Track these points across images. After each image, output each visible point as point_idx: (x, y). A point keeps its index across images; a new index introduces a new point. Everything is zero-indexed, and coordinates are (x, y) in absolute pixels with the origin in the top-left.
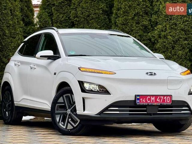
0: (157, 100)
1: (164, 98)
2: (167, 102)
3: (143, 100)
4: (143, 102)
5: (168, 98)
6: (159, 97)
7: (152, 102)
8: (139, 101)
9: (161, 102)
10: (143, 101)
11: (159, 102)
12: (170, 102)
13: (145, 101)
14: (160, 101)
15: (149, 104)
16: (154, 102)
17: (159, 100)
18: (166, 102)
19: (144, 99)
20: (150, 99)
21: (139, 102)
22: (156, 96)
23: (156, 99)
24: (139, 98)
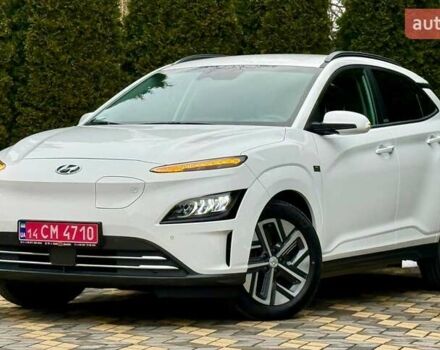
0: (65, 235)
3: (32, 232)
12: (94, 240)
20: (47, 232)
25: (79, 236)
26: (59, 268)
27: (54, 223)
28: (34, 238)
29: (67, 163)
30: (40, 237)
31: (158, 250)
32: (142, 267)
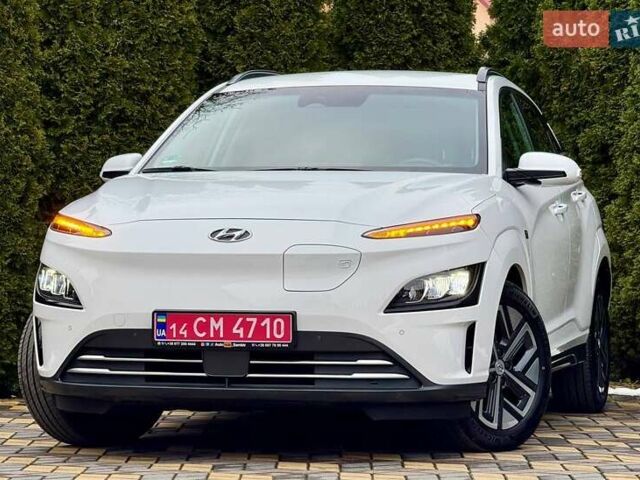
0: (235, 331)
1: (263, 324)
2: (273, 337)
3: (178, 329)
4: (180, 336)
5: (279, 323)
6: (240, 320)
7: (212, 335)
8: (164, 333)
9: (250, 336)
10: (181, 332)
11: (242, 336)
12: (286, 337)
13: (185, 333)
14: (246, 333)
15: (203, 345)
16: (222, 335)
17: (242, 329)
18: (268, 336)
19: (185, 325)
20: (204, 327)
21: (164, 337)
22: (230, 317)
23: (228, 327)
24: (164, 320)
25: (260, 332)
26: (220, 381)
27: (217, 314)
28: (182, 337)
29: (227, 225)
30: (191, 335)
31: (381, 351)
32: (356, 376)
